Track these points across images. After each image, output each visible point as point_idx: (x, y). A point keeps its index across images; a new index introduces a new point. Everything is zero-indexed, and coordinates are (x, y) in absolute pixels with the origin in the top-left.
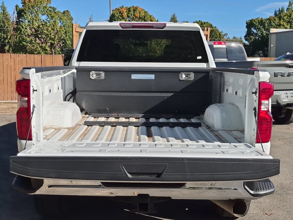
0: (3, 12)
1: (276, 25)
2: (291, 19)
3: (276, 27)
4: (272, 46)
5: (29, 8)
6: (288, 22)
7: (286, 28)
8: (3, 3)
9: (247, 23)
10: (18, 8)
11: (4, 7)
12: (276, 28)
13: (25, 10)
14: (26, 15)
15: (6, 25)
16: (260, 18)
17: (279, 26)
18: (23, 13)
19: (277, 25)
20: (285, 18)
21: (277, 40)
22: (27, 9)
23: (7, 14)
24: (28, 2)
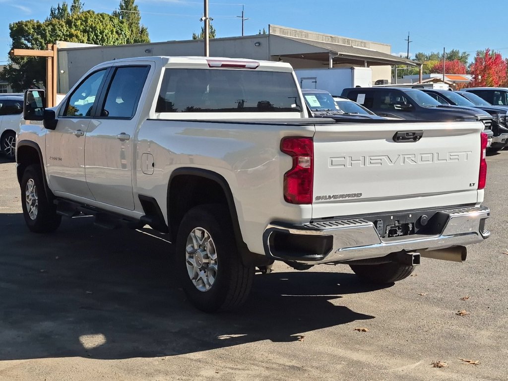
1: (63, 35)
2: (87, 26)
3: (64, 38)
4: (62, 72)
6: (85, 31)
7: (83, 42)
9: (11, 29)
12: (65, 40)
16: (35, 21)
17: (69, 37)
19: (67, 36)
20: (79, 23)
21: (70, 62)
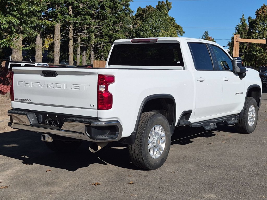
0: (242, 24)
5: (261, 19)
8: (243, 15)
10: (250, 20)
11: (244, 19)
13: (257, 21)
14: (257, 26)
15: (244, 35)
18: (254, 24)
22: (259, 20)
23: (246, 25)
24: (261, 13)
